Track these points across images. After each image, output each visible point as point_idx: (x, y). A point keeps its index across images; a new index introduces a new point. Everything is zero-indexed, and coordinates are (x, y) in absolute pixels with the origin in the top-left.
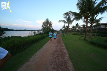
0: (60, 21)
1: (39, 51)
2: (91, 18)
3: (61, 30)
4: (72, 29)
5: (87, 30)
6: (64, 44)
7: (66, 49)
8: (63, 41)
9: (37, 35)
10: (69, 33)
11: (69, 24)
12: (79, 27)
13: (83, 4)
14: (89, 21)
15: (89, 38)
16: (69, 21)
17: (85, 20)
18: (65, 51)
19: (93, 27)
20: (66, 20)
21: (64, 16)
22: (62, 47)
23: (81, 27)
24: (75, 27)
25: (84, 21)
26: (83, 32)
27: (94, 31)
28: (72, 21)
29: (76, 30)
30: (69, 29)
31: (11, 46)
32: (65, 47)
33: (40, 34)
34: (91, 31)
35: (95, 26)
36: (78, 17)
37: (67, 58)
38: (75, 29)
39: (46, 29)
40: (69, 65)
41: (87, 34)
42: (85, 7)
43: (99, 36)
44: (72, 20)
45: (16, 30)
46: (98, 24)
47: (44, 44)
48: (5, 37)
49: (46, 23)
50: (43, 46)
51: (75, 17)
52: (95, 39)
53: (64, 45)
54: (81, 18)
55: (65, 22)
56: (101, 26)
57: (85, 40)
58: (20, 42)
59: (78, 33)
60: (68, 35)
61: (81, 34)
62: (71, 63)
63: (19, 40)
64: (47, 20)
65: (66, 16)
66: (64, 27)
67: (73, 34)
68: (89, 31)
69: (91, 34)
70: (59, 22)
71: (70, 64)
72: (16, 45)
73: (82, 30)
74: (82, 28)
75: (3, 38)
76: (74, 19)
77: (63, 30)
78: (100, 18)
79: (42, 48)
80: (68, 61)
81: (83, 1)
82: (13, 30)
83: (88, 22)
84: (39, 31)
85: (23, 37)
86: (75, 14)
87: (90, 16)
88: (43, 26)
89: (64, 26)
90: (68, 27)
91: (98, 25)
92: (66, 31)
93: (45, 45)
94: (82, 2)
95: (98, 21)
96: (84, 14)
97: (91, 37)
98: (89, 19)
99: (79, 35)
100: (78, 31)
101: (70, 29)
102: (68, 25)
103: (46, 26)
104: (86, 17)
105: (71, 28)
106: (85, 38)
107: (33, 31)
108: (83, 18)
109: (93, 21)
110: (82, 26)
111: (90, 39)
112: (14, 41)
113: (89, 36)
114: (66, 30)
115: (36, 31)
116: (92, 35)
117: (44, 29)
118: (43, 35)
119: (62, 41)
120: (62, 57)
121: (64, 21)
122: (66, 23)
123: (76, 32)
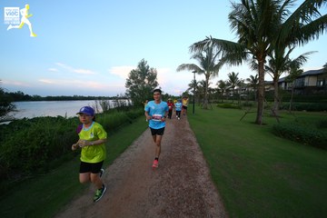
0: (183, 67)
1: (118, 161)
2: (274, 55)
3: (185, 95)
4: (218, 90)
5: (262, 93)
6: (196, 136)
7: (201, 153)
8: (191, 128)
9: (111, 111)
10: (209, 103)
11: (207, 76)
12: (241, 84)
13: (247, 16)
14: (267, 64)
15: (271, 116)
16: (209, 67)
17: (257, 62)
18: (199, 158)
19: (281, 83)
20: (199, 65)
21: (194, 53)
22: (187, 148)
23: (246, 82)
24: (228, 84)
25: (255, 67)
26: (253, 99)
27: (285, 95)
28: (218, 67)
29: (230, 95)
30: (211, 90)
31: (32, 149)
32: (196, 146)
33: (123, 108)
34: (276, 94)
35: (287, 80)
36: (234, 53)
37: (202, 178)
38: (228, 90)
39: (139, 92)
40: (210, 202)
41: (265, 104)
42: (254, 26)
43: (300, 109)
44: (216, 63)
45: (49, 99)
46: (297, 75)
47: (135, 138)
48: (15, 121)
49: (139, 73)
50: (131, 144)
51: (225, 53)
52: (287, 119)
53: (194, 140)
54: (244, 56)
55: (197, 70)
56: (306, 80)
57: (257, 122)
58: (61, 133)
59: (236, 102)
60: (207, 109)
61: (245, 105)
62: (216, 195)
63: (58, 127)
64: (142, 65)
65: (197, 51)
66: (194, 84)
67: (221, 107)
68: (269, 96)
69: (275, 105)
70: (178, 70)
71: (212, 197)
72: (48, 143)
73: (248, 93)
74: (248, 86)
75: (8, 123)
76: (223, 61)
77: (190, 93)
78: (301, 57)
79: (128, 152)
80: (205, 190)
81: (248, 7)
82: (37, 99)
83: (267, 67)
84: (120, 98)
85: (70, 119)
86: (225, 45)
87: (270, 49)
88: (129, 83)
89: (195, 81)
90: (205, 84)
91: (298, 78)
92: (201, 97)
93: (136, 142)
94: (244, 10)
95: (295, 64)
96: (252, 44)
97: (277, 114)
98: (268, 58)
99: (239, 108)
100: (236, 96)
101: (213, 90)
102: (205, 79)
103: (139, 82)
104: (260, 55)
105: (217, 87)
106: (258, 118)
107: (100, 98)
108: (251, 56)
109: (279, 64)
110: (248, 80)
111: (274, 119)
112: (40, 131)
113: (269, 112)
114: (199, 94)
115: (111, 99)
116: (280, 109)
117: (132, 93)
118: (132, 111)
119: (189, 129)
120: (188, 176)
121: (192, 67)
122: (201, 72)
123: (231, 98)
